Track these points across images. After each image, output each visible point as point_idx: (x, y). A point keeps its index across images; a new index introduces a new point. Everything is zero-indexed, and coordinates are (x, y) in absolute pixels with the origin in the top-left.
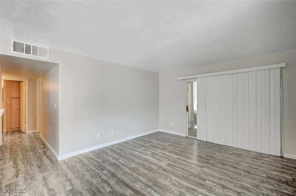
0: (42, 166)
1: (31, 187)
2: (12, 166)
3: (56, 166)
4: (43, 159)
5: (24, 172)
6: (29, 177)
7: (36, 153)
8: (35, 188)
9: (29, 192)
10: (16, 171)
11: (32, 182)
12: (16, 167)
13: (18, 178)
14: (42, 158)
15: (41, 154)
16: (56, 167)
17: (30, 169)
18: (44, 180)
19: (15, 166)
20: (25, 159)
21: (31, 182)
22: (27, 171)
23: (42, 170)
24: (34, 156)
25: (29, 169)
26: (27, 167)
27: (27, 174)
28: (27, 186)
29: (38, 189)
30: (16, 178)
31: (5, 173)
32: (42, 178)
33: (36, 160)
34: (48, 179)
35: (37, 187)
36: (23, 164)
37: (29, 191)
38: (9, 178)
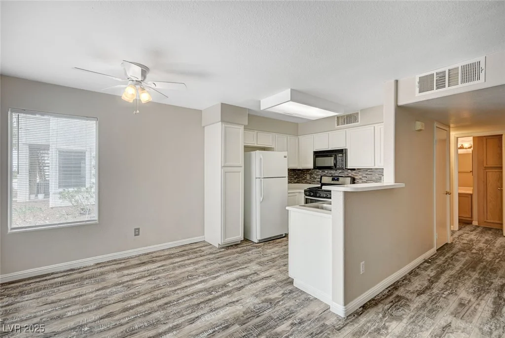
0: (467, 308)
1: (416, 322)
2: (429, 278)
3: (496, 327)
4: (484, 297)
5: (433, 294)
6: (430, 307)
7: (485, 280)
8: (419, 327)
9: (407, 326)
10: (427, 287)
11: (426, 317)
12: (432, 282)
13: (418, 298)
14: (484, 294)
15: (493, 286)
16: (493, 327)
17: (445, 298)
18: (444, 328)
19: (432, 279)
20: (457, 277)
21: (425, 315)
22: (438, 296)
23: (459, 313)
24: (477, 282)
25: (444, 296)
26: (445, 292)
27: (433, 300)
28: (414, 316)
29: (420, 333)
30: (417, 295)
31: (412, 281)
32: (445, 324)
33: (471, 290)
34: (450, 334)
35: (423, 329)
36: (445, 284)
37: (407, 324)
38: (410, 289)
